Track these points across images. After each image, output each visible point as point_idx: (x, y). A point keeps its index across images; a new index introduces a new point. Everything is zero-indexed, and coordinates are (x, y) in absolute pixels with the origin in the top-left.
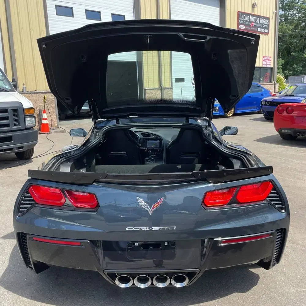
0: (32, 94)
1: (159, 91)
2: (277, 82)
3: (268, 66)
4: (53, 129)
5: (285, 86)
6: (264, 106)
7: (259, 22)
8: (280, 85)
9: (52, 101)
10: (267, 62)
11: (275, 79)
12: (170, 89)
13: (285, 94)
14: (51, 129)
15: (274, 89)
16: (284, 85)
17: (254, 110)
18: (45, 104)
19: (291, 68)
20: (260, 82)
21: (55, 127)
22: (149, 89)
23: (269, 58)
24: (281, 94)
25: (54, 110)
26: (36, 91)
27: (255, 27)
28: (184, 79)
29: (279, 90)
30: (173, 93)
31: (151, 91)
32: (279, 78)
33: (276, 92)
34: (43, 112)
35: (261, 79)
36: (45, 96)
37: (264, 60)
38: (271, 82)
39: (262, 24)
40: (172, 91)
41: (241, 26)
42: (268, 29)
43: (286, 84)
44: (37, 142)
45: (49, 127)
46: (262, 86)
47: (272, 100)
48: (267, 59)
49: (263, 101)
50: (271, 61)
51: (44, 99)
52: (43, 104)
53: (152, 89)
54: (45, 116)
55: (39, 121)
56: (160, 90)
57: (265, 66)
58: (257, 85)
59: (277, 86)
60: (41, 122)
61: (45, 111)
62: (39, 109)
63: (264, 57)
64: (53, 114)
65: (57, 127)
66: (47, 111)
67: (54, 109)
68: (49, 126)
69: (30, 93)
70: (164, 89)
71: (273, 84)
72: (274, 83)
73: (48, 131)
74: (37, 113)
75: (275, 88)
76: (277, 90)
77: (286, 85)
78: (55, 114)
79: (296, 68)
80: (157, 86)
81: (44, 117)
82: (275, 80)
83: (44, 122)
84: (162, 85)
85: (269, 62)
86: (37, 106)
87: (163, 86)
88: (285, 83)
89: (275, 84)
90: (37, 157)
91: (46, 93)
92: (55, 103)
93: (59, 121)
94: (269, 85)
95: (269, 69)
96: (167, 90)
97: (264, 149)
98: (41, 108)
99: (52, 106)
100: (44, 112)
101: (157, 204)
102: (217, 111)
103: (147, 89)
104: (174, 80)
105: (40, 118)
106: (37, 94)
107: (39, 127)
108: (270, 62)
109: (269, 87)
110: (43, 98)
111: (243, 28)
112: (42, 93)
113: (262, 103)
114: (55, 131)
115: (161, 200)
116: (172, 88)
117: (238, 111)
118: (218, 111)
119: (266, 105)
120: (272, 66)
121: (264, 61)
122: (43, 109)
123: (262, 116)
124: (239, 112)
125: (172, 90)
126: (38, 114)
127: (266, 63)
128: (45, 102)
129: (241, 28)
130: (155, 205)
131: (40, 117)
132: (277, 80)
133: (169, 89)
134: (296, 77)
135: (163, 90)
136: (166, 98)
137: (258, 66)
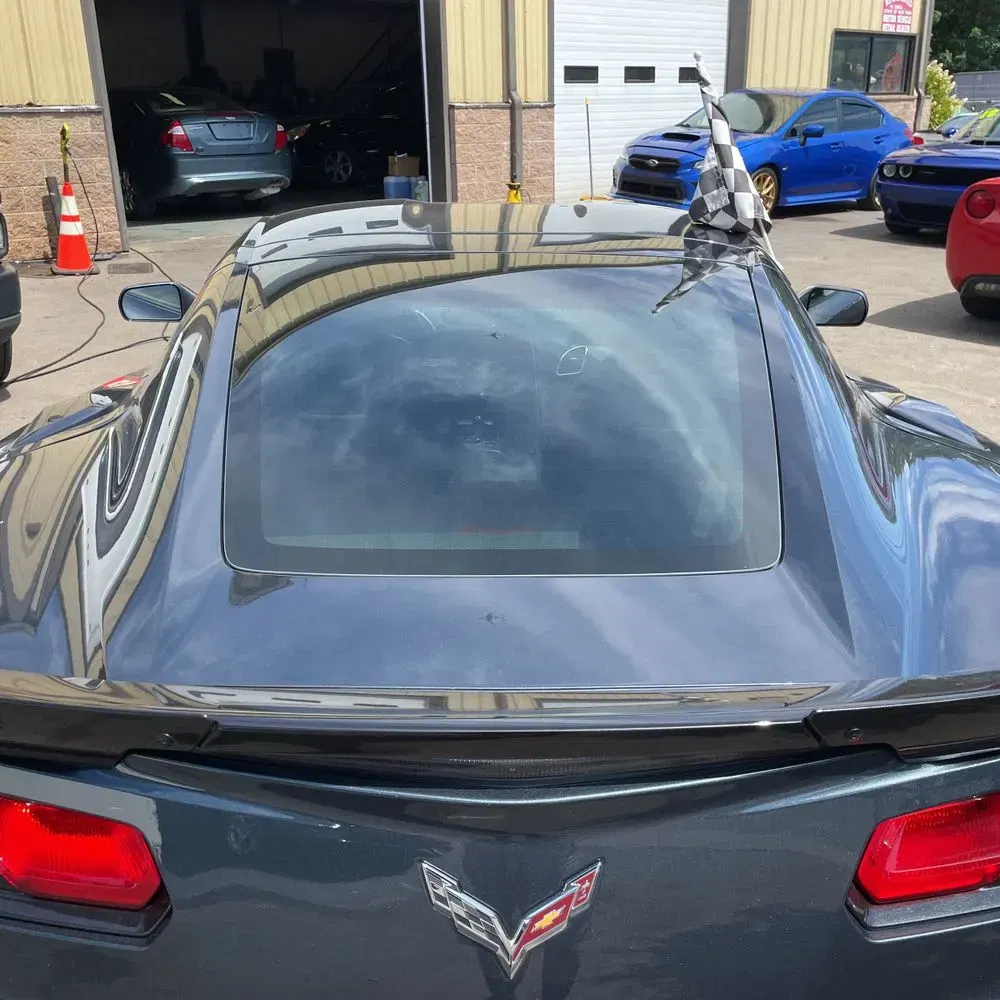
0: (19, 119)
1: (505, 116)
2: (926, 93)
3: (901, 30)
4: (106, 256)
5: (952, 107)
6: (887, 183)
8: (935, 103)
9: (95, 148)
10: (897, 14)
11: (920, 80)
12: (545, 107)
13: (965, 136)
14: (97, 257)
15: (916, 117)
16: (948, 103)
17: (843, 194)
18: (69, 159)
19: (963, 43)
20: (867, 90)
21: (112, 249)
22: (466, 108)
24: (952, 139)
25: (107, 184)
26: (30, 104)
28: (596, 69)
29: (931, 120)
30: (557, 126)
31: (475, 114)
32: (932, 77)
33: (922, 129)
34: (61, 188)
35: (873, 79)
36: (67, 128)
37: (888, 7)
38: (906, 90)
40: (551, 118)
43: (956, 101)
44: (18, 321)
45: (91, 248)
46: (878, 104)
47: (918, 161)
48: (898, 4)
49: (890, 163)
50: (910, 9)
51: (64, 138)
52: (62, 160)
53: (478, 108)
54: (70, 205)
55: (48, 226)
56: (508, 112)
57: (891, 29)
58: (860, 101)
59: (927, 105)
60: (58, 229)
61: (70, 188)
62: (47, 179)
64: (104, 200)
65: (121, 249)
66: (76, 187)
67: (104, 178)
68: (89, 247)
69: (9, 114)
70: (524, 108)
71: (912, 100)
72: (916, 94)
73: (86, 265)
74: (43, 194)
75: (917, 113)
76: (924, 123)
77: (955, 104)
78: (111, 197)
79: (981, 40)
80: (496, 96)
81: (65, 212)
82: (919, 85)
83: (69, 229)
84: (513, 94)
85: (904, 15)
86: (40, 167)
87: (519, 94)
88: (955, 96)
89: (919, 98)
90: (27, 377)
91: (70, 114)
92: (109, 157)
93: (128, 226)
94: (897, 104)
95: (903, 41)
96: (534, 113)
97: (906, 356)
98: (53, 174)
99: (99, 166)
100: (68, 192)
101: (556, 913)
103: (459, 108)
104: (559, 73)
105: (54, 214)
106: (37, 119)
107: (53, 249)
108: (909, 13)
109: (899, 109)
110: (59, 136)
112: (57, 114)
113: (885, 171)
114: (115, 267)
115: (582, 882)
116: (552, 106)
117: (789, 199)
119: (896, 178)
120: (914, 30)
121: (886, 11)
122: (60, 179)
123: (876, 217)
124: (793, 201)
125: (550, 111)
126: (44, 197)
127: (894, 20)
128: (66, 149)
130: (539, 917)
131: (53, 208)
132: (927, 86)
133: (540, 107)
134: (980, 76)
135: (517, 112)
136: (529, 141)
137: (865, 28)
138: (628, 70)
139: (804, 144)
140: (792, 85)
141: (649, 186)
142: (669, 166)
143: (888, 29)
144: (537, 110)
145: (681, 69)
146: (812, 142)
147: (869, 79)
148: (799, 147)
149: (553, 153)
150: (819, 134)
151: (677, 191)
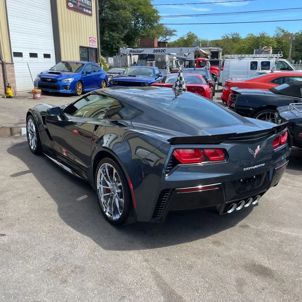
2: (102, 63)
3: (94, 47)
7: (84, 2)
11: (100, 60)
23: (94, 39)
27: (81, 6)
28: (22, 53)
30: (15, 69)
32: (102, 59)
38: (97, 62)
39: (86, 5)
40: (13, 67)
41: (70, 3)
42: (91, 10)
48: (93, 40)
50: (95, 42)
59: (102, 66)
63: (90, 38)
70: (6, 64)
71: (99, 65)
72: (99, 63)
84: (2, 60)
87: (4, 60)
95: (94, 50)
102: (68, 89)
104: (13, 54)
111: (71, 7)
116: (13, 64)
117: (85, 90)
118: (70, 90)
119: (114, 84)
120: (96, 47)
121: (90, 42)
125: (13, 65)
127: (92, 44)
129: (70, 6)
133: (10, 64)
135: (4, 65)
136: (8, 74)
137: (86, 46)
138: (30, 54)
139: (86, 75)
140: (72, 60)
141: (48, 86)
142: (54, 81)
143: (91, 46)
144: (9, 64)
145: (44, 54)
146: (88, 75)
147: (89, 59)
148: (85, 76)
149: (15, 77)
150: (90, 73)
151: (57, 88)
